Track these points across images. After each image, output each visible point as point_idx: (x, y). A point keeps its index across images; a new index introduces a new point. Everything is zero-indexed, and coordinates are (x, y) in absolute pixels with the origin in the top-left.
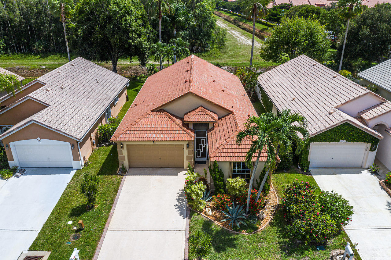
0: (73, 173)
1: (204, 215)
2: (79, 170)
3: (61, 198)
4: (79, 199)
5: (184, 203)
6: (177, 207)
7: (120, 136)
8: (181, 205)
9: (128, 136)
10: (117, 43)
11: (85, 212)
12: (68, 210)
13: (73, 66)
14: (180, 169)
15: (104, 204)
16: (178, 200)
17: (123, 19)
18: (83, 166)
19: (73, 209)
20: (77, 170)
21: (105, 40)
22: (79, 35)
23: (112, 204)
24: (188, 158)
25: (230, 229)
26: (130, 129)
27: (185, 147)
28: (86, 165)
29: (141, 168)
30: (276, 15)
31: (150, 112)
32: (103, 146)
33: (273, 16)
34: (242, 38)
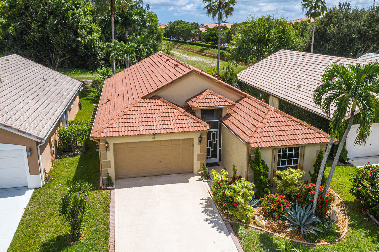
0: (29, 194)
1: (254, 227)
2: (37, 188)
3: (17, 231)
4: (49, 229)
5: (216, 215)
6: (209, 221)
7: (105, 131)
8: (213, 218)
9: (117, 129)
10: (61, 42)
11: (66, 247)
12: (35, 248)
13: (9, 61)
14: (188, 174)
15: (95, 230)
16: (205, 212)
17: (69, 12)
18: (45, 183)
19: (44, 245)
20: (35, 189)
21: (45, 39)
22: (10, 33)
23: (108, 229)
24: (200, 157)
25: (302, 240)
26: (117, 121)
27: (196, 141)
28: (48, 181)
29: (132, 179)
30: (214, 35)
31: (141, 100)
32: (66, 157)
33: (212, 36)
34: (185, 56)
